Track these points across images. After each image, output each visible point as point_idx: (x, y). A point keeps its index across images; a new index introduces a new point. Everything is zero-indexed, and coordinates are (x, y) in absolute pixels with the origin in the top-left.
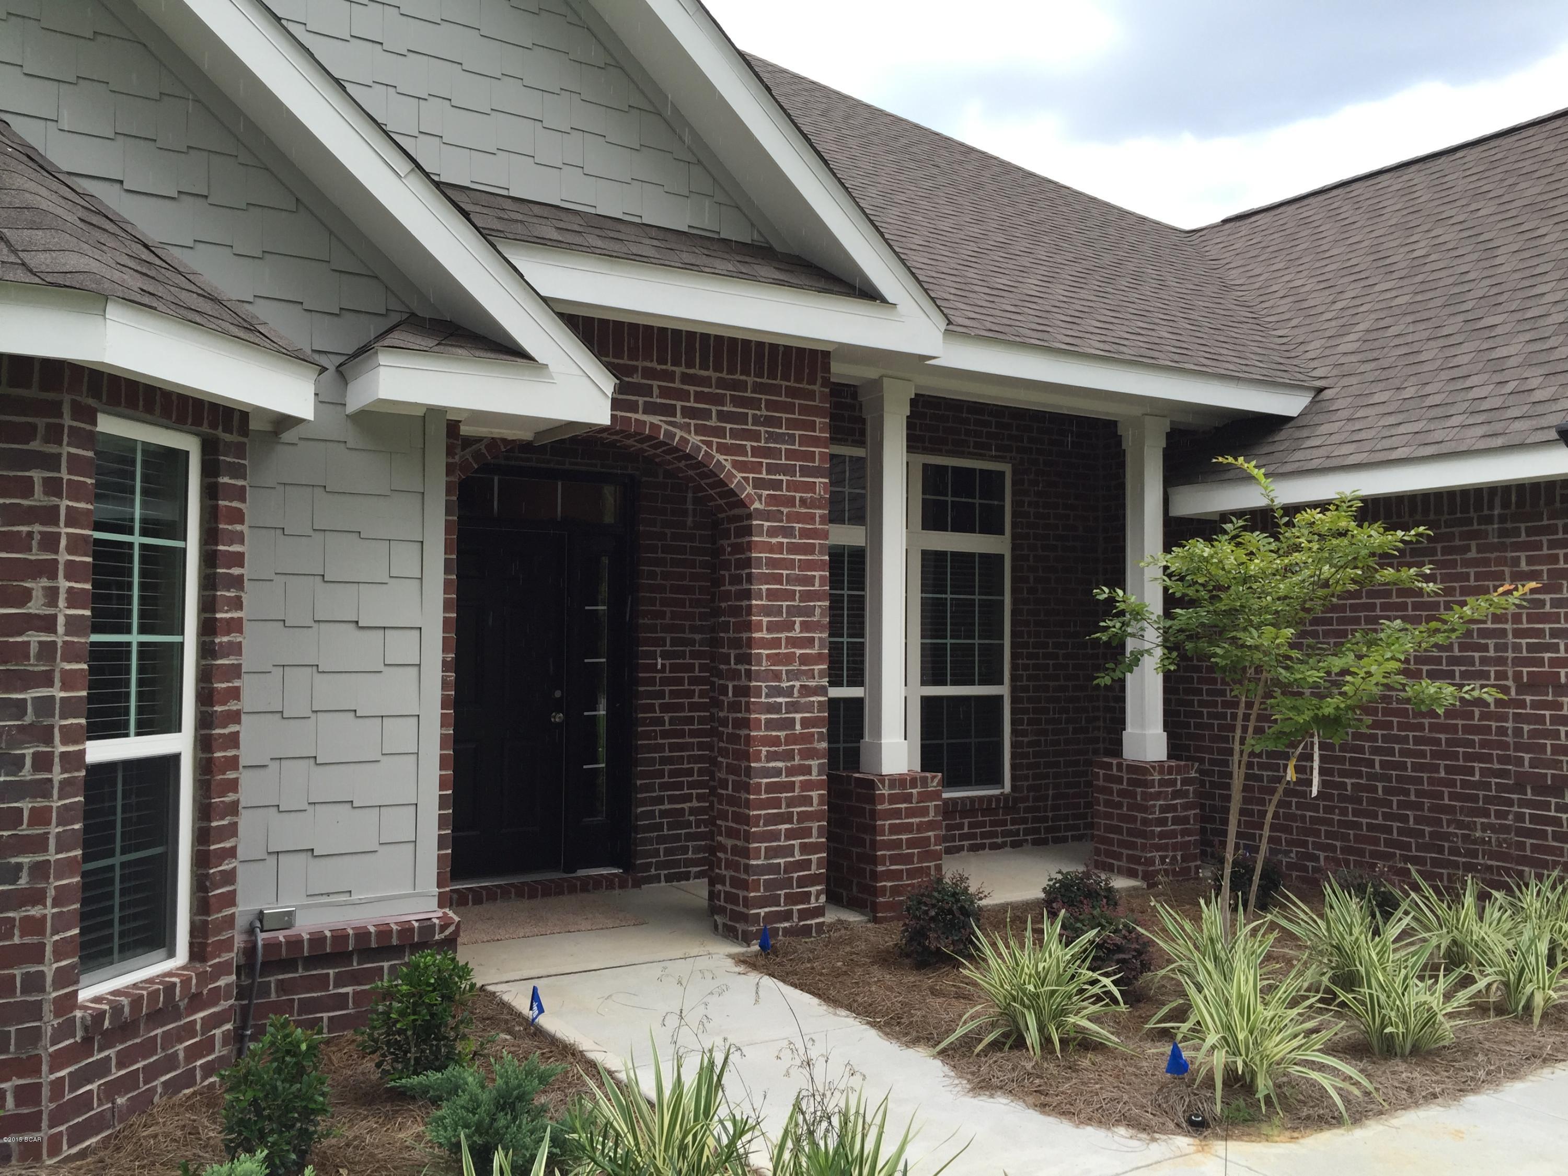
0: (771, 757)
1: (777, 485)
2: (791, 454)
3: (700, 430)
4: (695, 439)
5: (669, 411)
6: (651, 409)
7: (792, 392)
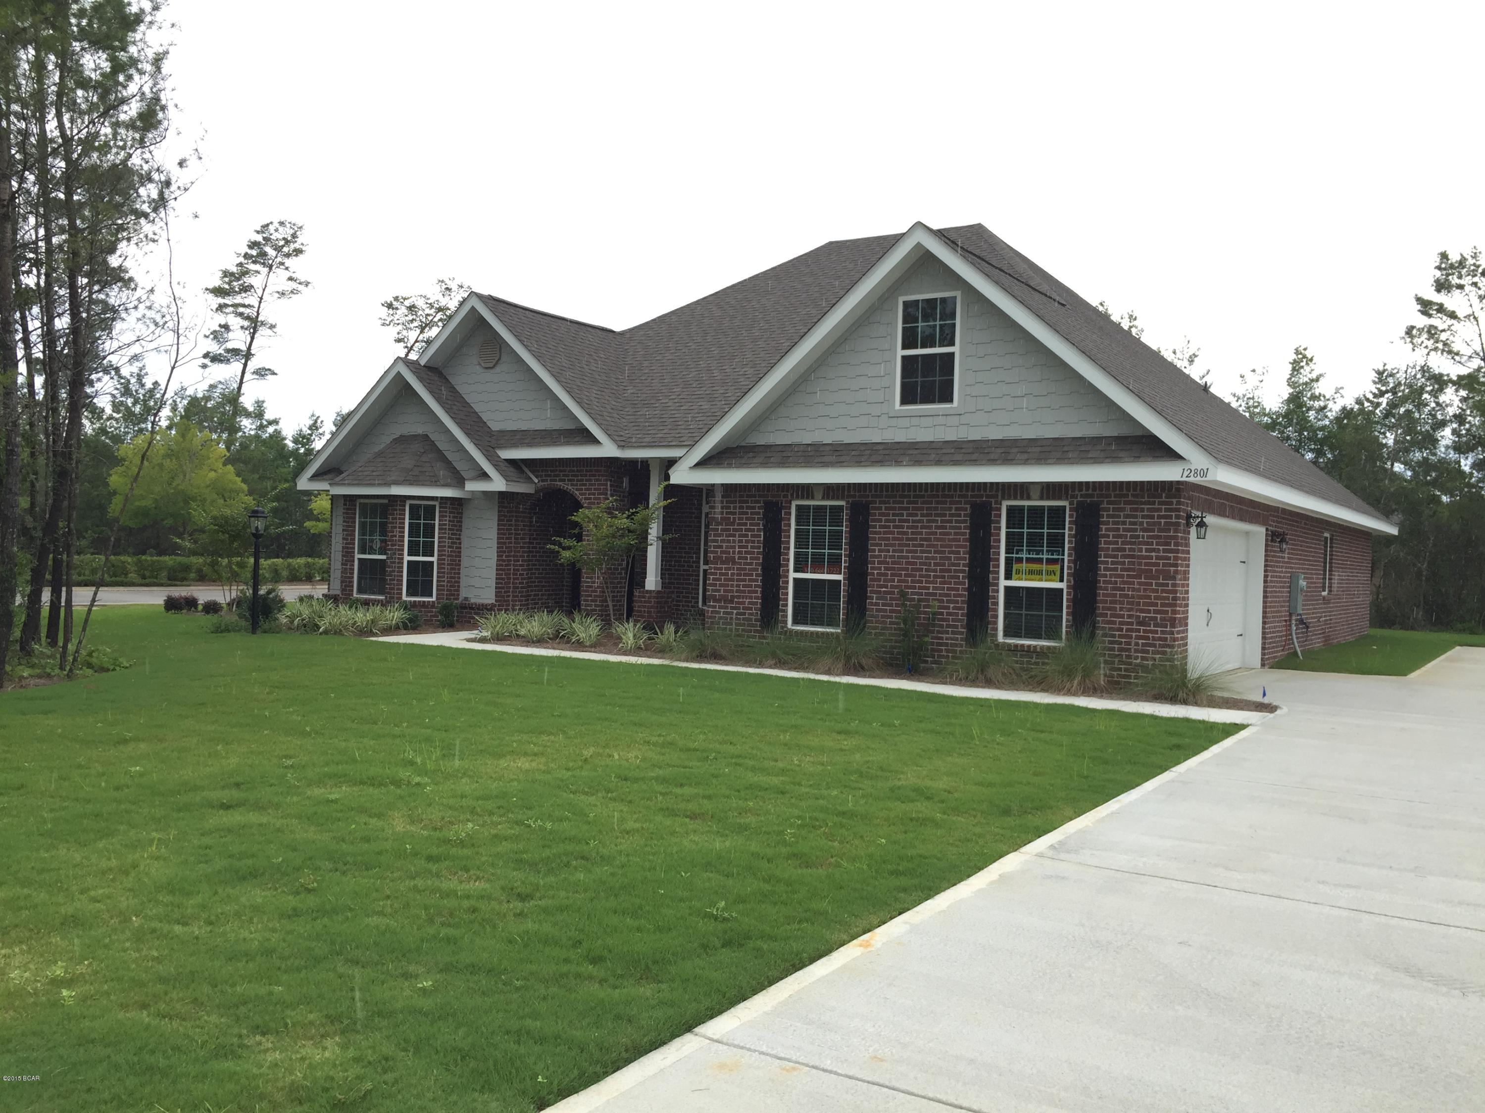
0: (587, 578)
1: (590, 499)
2: (595, 489)
3: (572, 485)
4: (570, 487)
5: (564, 480)
6: (560, 480)
7: (596, 471)
